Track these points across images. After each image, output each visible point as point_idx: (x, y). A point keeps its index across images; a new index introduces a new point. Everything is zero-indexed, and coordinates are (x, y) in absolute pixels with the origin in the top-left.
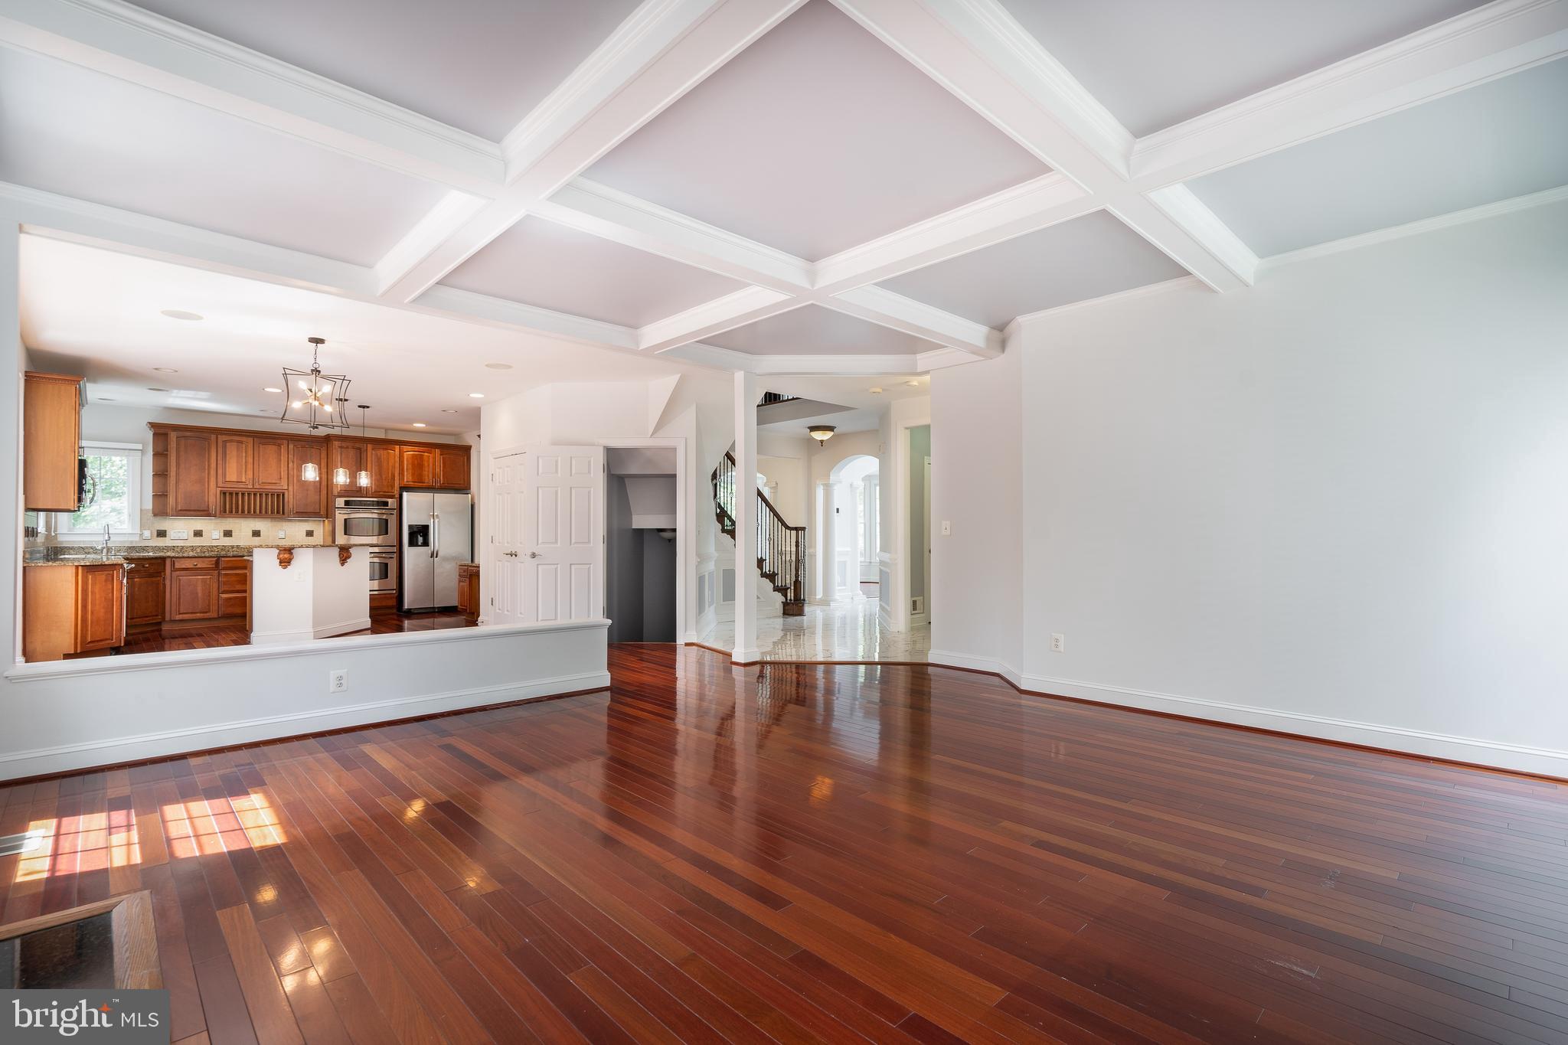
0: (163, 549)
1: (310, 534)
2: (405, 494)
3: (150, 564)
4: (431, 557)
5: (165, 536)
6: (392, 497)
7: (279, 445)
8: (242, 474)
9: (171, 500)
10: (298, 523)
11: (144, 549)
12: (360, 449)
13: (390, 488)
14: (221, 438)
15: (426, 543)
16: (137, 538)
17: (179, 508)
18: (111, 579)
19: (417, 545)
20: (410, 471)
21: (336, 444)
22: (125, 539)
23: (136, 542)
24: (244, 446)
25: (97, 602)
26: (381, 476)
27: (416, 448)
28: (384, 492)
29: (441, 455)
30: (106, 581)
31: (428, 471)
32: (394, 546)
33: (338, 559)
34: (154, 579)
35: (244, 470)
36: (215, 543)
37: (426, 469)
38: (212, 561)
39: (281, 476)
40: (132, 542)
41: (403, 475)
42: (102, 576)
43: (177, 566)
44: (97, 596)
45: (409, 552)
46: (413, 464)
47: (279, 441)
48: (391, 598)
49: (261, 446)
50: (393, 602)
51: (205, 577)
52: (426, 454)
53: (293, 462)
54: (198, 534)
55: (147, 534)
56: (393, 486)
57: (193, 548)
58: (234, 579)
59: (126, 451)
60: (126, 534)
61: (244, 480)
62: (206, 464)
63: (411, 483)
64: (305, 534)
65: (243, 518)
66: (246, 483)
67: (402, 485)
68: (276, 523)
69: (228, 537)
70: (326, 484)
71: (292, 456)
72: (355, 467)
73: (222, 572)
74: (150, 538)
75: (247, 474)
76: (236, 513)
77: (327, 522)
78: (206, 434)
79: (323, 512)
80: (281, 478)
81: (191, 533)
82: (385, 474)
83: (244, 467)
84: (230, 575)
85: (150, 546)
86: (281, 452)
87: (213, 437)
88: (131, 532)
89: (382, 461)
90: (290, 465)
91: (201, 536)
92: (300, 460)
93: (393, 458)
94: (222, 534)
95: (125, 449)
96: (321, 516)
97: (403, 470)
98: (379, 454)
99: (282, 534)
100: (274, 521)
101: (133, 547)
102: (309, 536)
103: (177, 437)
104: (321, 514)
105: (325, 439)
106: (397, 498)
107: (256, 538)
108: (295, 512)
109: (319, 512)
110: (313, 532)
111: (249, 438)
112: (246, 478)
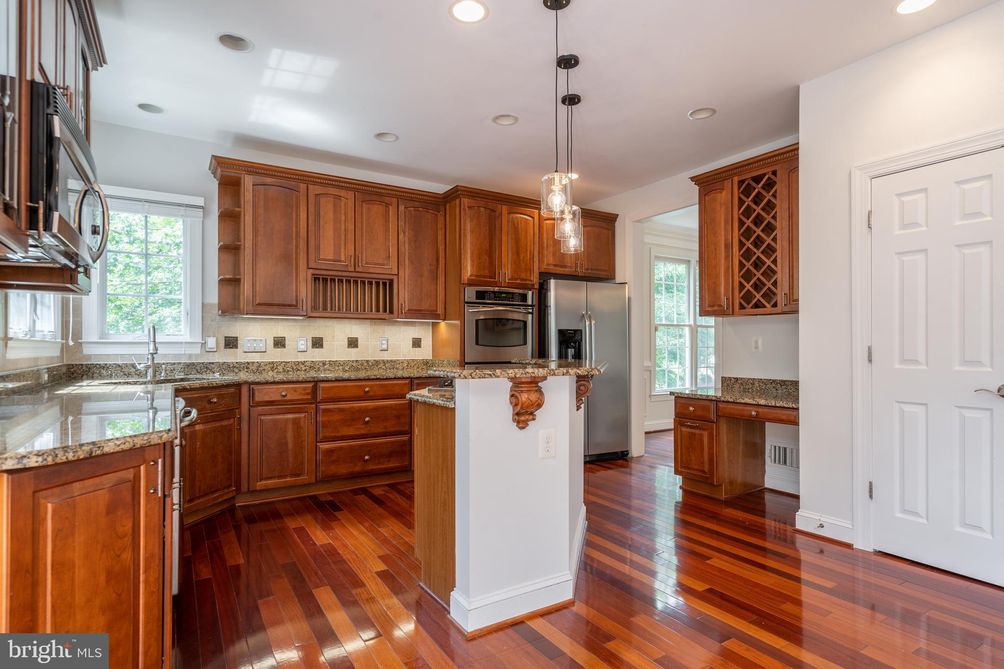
0: (234, 367)
1: (417, 343)
2: (550, 282)
3: (219, 396)
5: (236, 347)
6: (532, 288)
7: (387, 205)
8: (340, 249)
9: (246, 287)
10: (405, 328)
11: (207, 367)
12: (493, 211)
13: (528, 274)
14: (314, 189)
16: (197, 350)
17: (258, 302)
20: (551, 249)
21: (466, 201)
22: (180, 351)
23: (197, 356)
24: (342, 205)
26: (518, 255)
28: (521, 279)
30: (111, 508)
34: (225, 423)
35: (343, 243)
36: (301, 358)
38: (305, 389)
40: (190, 356)
41: (545, 255)
42: (94, 495)
43: (258, 397)
47: (387, 200)
49: (364, 205)
51: (297, 415)
53: (404, 233)
54: (279, 343)
55: (211, 342)
56: (531, 271)
57: (273, 366)
58: (336, 417)
59: (181, 208)
60: (182, 343)
61: (343, 259)
62: (294, 229)
63: (552, 267)
64: (411, 343)
65: (335, 318)
66: (345, 262)
67: (543, 271)
68: (376, 327)
69: (317, 348)
70: (444, 267)
71: (403, 224)
72: (488, 240)
73: (321, 407)
74: (215, 350)
75: (347, 248)
76: (325, 308)
77: (443, 325)
78: (293, 183)
79: (440, 311)
80: (389, 257)
81: (271, 343)
82: (524, 253)
83: (343, 238)
84: (332, 411)
85: (213, 363)
86: (389, 217)
87: (303, 187)
88: (189, 340)
89: (519, 232)
90: (400, 237)
91: (284, 346)
92: (413, 229)
93: (532, 228)
94: (310, 344)
95: (179, 205)
96: (437, 317)
97: (543, 247)
98: (516, 222)
99: (384, 344)
100: (374, 324)
101: (193, 364)
102: (416, 347)
103: (253, 185)
104: (438, 312)
105: (444, 199)
106: (536, 289)
107: (353, 349)
108: (407, 309)
109: (436, 311)
110: (420, 341)
111: (350, 192)
112: (345, 255)
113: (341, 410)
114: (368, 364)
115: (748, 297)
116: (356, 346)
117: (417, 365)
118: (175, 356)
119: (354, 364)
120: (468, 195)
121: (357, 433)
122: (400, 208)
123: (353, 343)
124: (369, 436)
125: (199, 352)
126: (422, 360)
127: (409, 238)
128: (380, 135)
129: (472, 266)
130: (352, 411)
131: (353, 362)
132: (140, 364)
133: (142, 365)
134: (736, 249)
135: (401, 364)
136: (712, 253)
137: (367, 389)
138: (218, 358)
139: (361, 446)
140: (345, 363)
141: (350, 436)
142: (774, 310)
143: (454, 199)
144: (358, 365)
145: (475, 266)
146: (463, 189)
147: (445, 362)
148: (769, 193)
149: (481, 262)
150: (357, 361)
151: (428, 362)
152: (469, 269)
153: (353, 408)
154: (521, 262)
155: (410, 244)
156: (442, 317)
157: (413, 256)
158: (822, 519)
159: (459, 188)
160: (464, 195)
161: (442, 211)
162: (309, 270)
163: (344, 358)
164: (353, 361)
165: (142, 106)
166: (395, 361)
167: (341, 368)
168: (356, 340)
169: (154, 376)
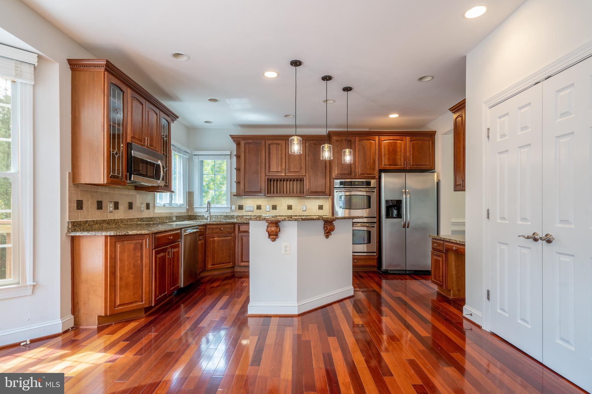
1: (321, 207)
2: (383, 175)
4: (404, 227)
5: (242, 209)
6: (374, 178)
8: (279, 166)
9: (242, 185)
10: (314, 200)
11: (232, 217)
12: (350, 141)
13: (372, 171)
14: (268, 142)
15: (399, 216)
18: (139, 247)
19: (393, 217)
20: (387, 156)
22: (222, 210)
23: (229, 213)
24: (280, 146)
25: (126, 268)
26: (365, 162)
27: (391, 138)
28: (367, 174)
29: (411, 141)
30: (135, 249)
31: (401, 156)
32: (375, 217)
33: (322, 232)
34: (227, 238)
35: (280, 163)
36: (268, 214)
37: (399, 154)
39: (301, 166)
40: (227, 213)
41: (382, 160)
42: (130, 245)
43: (241, 229)
44: (126, 263)
45: (386, 223)
46: (389, 151)
48: (373, 259)
50: (374, 263)
52: (399, 141)
54: (259, 207)
55: (234, 207)
56: (374, 169)
59: (223, 156)
60: (223, 208)
62: (260, 160)
63: (387, 166)
64: (318, 208)
65: (282, 196)
66: (281, 172)
67: (381, 169)
68: (300, 200)
69: (274, 209)
70: (329, 170)
74: (235, 210)
75: (282, 166)
76: (277, 193)
78: (259, 141)
79: (328, 192)
80: (301, 168)
81: (255, 207)
82: (369, 160)
85: (234, 216)
87: (263, 142)
88: (226, 207)
89: (366, 149)
90: (307, 158)
91: (260, 209)
92: (313, 154)
93: (374, 146)
94: (271, 208)
95: (222, 155)
97: (381, 156)
98: (364, 144)
99: (304, 208)
101: (227, 216)
102: (320, 210)
103: (244, 144)
106: (376, 179)
107: (290, 210)
108: (310, 192)
109: (325, 192)
110: (323, 207)
111: (283, 141)
116: (291, 209)
118: (222, 212)
120: (335, 135)
122: (306, 145)
123: (290, 207)
125: (229, 211)
127: (311, 159)
128: (286, 116)
129: (338, 169)
132: (205, 215)
133: (206, 216)
138: (236, 214)
149: (343, 167)
152: (336, 171)
154: (367, 165)
155: (311, 161)
156: (329, 195)
158: (472, 311)
159: (330, 132)
160: (333, 135)
162: (266, 177)
163: (285, 214)
165: (206, 122)
168: (291, 206)
169: (210, 219)
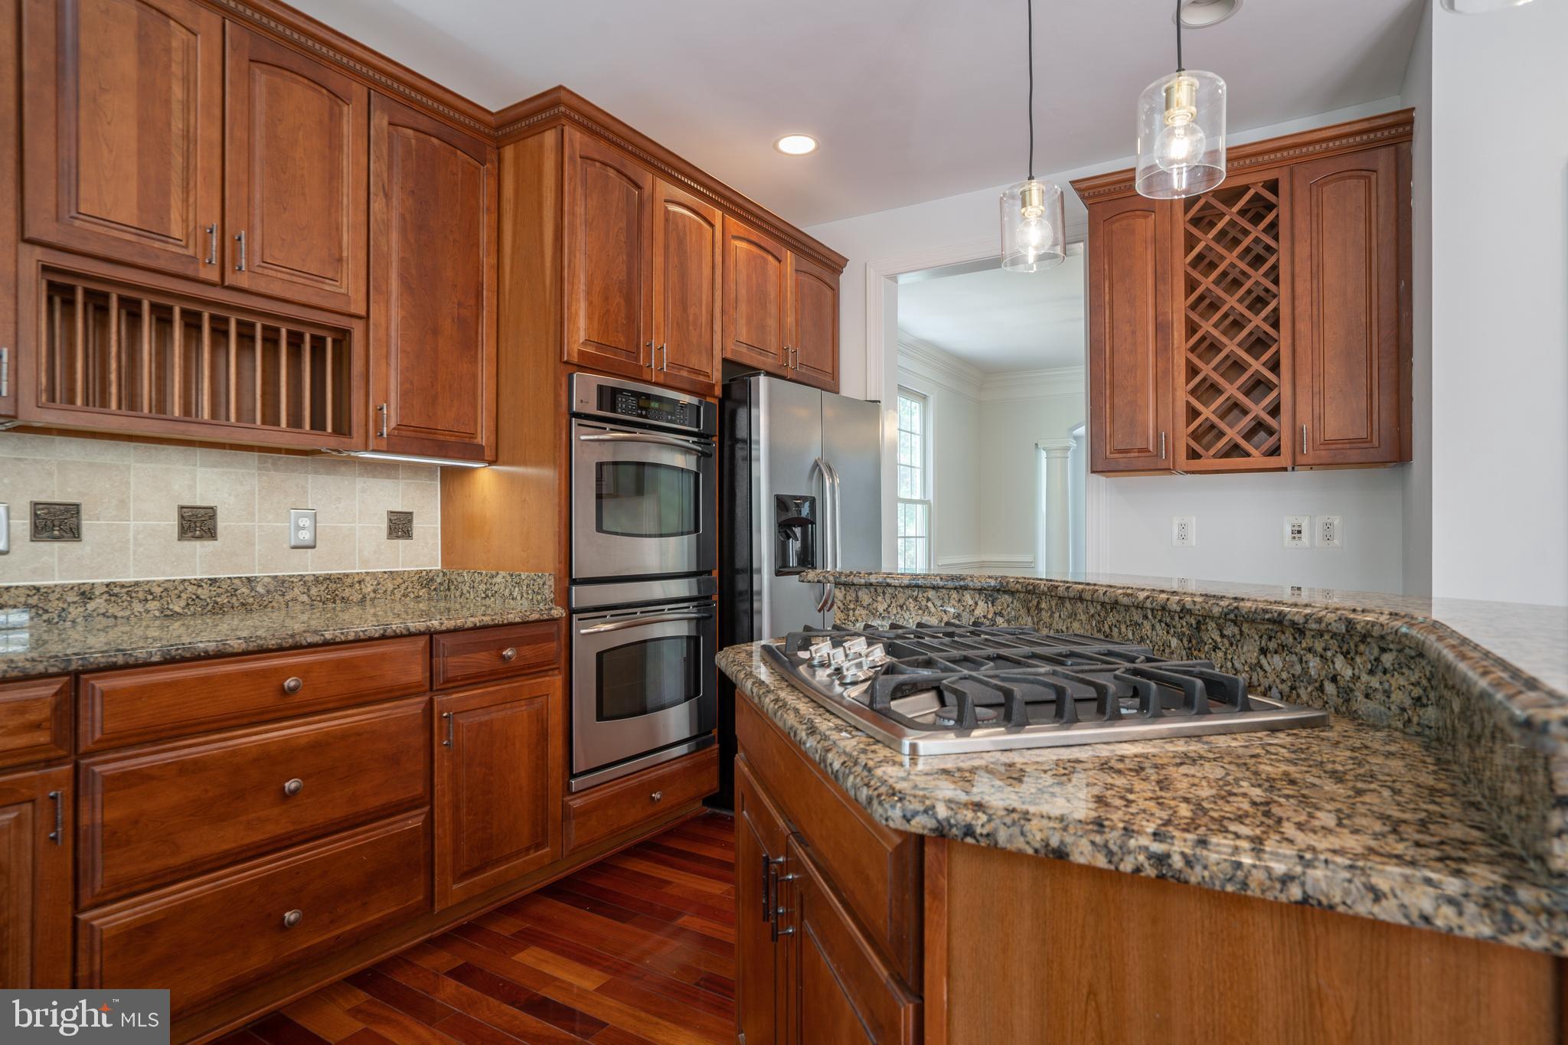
1: (400, 526)
6: (707, 392)
7: (334, 97)
8: (164, 195)
10: (361, 482)
12: (637, 187)
13: (703, 360)
20: (743, 308)
21: (576, 138)
27: (752, 232)
28: (691, 370)
29: (796, 271)
31: (776, 320)
35: (176, 179)
38: (22, 706)
39: (340, 248)
41: (730, 320)
47: (333, 80)
49: (255, 74)
53: (387, 196)
58: (169, 797)
61: (176, 231)
63: (744, 349)
64: (385, 526)
65: (132, 437)
66: (186, 247)
68: (278, 477)
69: (55, 539)
70: (495, 317)
71: (384, 168)
72: (625, 257)
73: (97, 769)
75: (191, 200)
77: (486, 479)
79: (484, 438)
80: (340, 260)
82: (695, 304)
83: (178, 160)
84: (151, 778)
86: (340, 135)
89: (686, 252)
90: (375, 207)
92: (414, 193)
93: (710, 249)
96: (476, 453)
98: (681, 226)
99: (303, 528)
100: (269, 465)
102: (398, 537)
104: (478, 440)
105: (498, 128)
106: (716, 397)
107: (198, 544)
108: (393, 424)
109: (473, 435)
110: (410, 521)
112: (185, 221)
113: (184, 768)
114: (252, 589)
115: (1206, 433)
116: (210, 534)
117: (403, 586)
119: (203, 593)
120: (582, 125)
121: (257, 837)
122: (374, 119)
123: (198, 524)
124: (295, 840)
126: (417, 572)
127: (403, 217)
129: (590, 317)
130: (234, 765)
131: (200, 586)
134: (1181, 335)
135: (357, 586)
136: (1126, 340)
137: (290, 683)
139: (266, 883)
140: (169, 589)
141: (225, 854)
142: (1273, 462)
143: (538, 129)
144: (219, 595)
145: (596, 318)
146: (574, 102)
147: (499, 579)
148: (1256, 226)
149: (608, 310)
150: (213, 581)
151: (432, 580)
152: (582, 322)
153: (234, 752)
154: (691, 328)
155: (404, 231)
156: (489, 454)
157: (414, 272)
159: (563, 94)
160: (573, 121)
161: (492, 162)
162: (26, 248)
163: (163, 574)
164: (199, 584)
166: (339, 579)
167: (153, 605)
168: (209, 513)
